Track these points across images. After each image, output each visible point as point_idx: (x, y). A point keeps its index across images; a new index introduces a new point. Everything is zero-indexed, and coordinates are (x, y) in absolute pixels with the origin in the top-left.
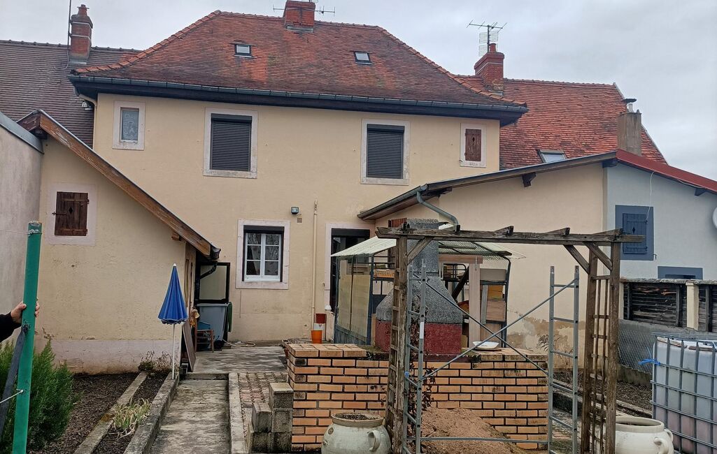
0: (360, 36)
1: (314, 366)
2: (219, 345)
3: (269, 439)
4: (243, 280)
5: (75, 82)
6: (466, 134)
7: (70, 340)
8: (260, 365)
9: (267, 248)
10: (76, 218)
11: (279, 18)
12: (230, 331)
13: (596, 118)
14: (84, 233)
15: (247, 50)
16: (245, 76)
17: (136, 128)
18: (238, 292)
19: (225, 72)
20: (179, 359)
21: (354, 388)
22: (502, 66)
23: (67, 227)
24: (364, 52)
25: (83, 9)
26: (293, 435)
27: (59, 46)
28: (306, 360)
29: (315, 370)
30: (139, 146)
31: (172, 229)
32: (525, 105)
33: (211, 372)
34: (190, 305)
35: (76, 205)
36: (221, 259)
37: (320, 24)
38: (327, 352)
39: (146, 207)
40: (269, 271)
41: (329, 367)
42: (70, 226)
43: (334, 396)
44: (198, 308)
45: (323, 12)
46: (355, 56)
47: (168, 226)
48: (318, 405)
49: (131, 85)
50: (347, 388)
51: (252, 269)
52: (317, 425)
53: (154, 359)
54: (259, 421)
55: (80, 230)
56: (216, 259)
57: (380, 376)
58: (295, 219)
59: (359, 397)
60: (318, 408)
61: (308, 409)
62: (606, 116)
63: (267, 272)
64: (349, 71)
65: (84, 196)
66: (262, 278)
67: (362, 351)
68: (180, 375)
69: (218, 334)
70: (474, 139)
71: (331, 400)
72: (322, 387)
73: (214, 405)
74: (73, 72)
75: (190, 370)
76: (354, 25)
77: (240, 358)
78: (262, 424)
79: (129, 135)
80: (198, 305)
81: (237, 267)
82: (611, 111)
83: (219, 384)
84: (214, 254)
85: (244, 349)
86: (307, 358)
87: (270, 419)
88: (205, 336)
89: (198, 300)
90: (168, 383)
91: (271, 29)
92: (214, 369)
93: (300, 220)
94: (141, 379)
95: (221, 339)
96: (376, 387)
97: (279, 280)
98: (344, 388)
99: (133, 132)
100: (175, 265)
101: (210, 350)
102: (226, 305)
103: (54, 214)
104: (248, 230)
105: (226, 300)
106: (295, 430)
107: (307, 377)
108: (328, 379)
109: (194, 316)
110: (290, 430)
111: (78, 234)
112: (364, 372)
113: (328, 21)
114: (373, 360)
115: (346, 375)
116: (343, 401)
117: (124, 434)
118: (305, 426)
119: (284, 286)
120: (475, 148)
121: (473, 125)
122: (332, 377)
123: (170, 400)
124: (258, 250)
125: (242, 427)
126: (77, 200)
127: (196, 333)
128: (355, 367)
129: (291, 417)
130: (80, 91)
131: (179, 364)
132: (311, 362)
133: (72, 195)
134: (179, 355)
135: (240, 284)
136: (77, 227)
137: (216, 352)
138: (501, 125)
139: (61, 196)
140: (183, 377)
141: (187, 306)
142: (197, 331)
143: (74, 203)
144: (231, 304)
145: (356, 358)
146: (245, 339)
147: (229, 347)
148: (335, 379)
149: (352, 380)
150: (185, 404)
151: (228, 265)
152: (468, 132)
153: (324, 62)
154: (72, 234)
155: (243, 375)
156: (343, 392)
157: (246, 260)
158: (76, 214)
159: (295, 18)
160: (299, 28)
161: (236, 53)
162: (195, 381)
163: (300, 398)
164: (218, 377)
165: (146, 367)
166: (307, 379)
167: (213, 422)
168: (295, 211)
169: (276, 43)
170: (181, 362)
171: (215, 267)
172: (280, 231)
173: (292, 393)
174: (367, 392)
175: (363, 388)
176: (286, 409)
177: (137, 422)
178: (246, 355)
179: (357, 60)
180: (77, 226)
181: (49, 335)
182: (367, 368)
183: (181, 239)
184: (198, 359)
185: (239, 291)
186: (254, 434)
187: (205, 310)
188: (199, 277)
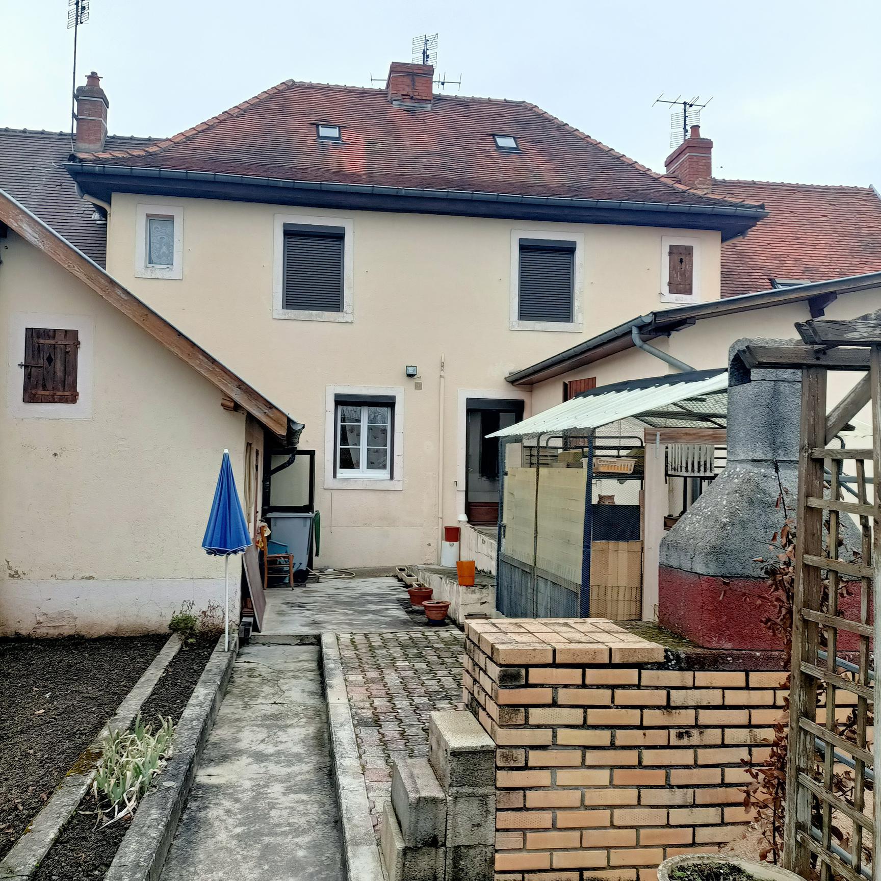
0: (500, 115)
1: (542, 686)
2: (302, 578)
3: (441, 862)
4: (335, 476)
5: (76, 174)
6: (670, 253)
7: (53, 580)
8: (370, 616)
9: (370, 428)
10: (60, 374)
11: (381, 91)
12: (317, 555)
13: (851, 235)
14: (73, 398)
15: (334, 133)
16: (334, 167)
17: (170, 246)
18: (328, 494)
19: (304, 161)
20: (237, 611)
21: (636, 738)
22: (710, 158)
23: (44, 387)
24: (508, 136)
25: (93, 78)
26: (497, 851)
27: (61, 134)
28: (523, 671)
29: (546, 695)
30: (176, 273)
31: (222, 391)
32: (762, 207)
33: (291, 632)
34: (256, 517)
35: (58, 350)
36: (301, 446)
37: (439, 99)
38: (574, 653)
39: (176, 350)
40: (372, 463)
41: (578, 687)
42: (50, 385)
43: (592, 757)
44: (268, 521)
45: (443, 84)
46: (495, 141)
47: (213, 384)
48: (554, 778)
49: (159, 179)
50: (623, 738)
51: (347, 461)
52: (554, 827)
53: (195, 612)
54: (417, 821)
55: (66, 393)
56: (296, 443)
57: (697, 708)
58: (412, 383)
59: (649, 757)
60: (553, 786)
61: (531, 788)
62: (865, 231)
63: (371, 465)
64: (489, 162)
65: (72, 335)
66: (362, 474)
67: (654, 649)
68: (240, 639)
69: (300, 560)
70: (681, 261)
71: (583, 765)
72: (564, 736)
73: (300, 709)
74: (72, 158)
75: (256, 629)
76: (489, 100)
77: (335, 602)
78: (425, 827)
79: (159, 257)
80: (269, 515)
81: (326, 457)
82: (872, 225)
83: (306, 653)
84: (293, 432)
85: (339, 583)
86: (527, 667)
87: (442, 816)
88: (280, 563)
89: (268, 507)
90: (217, 660)
91: (368, 105)
92: (297, 625)
93: (418, 386)
94: (171, 650)
95: (304, 567)
96: (689, 735)
97: (388, 476)
98: (613, 737)
99: (167, 253)
100: (226, 451)
101: (287, 585)
102: (310, 515)
103: (21, 365)
104: (341, 401)
105: (309, 508)
106: (503, 841)
107: (527, 713)
108: (576, 716)
109: (262, 533)
110: (491, 841)
111: (63, 400)
112: (660, 698)
113: (452, 94)
114: (681, 669)
115: (617, 707)
116: (612, 768)
117: (111, 815)
118: (524, 831)
119: (395, 485)
120: (683, 274)
121: (682, 239)
122: (585, 712)
123: (218, 698)
124: (357, 432)
125: (362, 790)
126: (60, 341)
127: (265, 559)
128: (638, 687)
129: (492, 807)
130: (85, 189)
131: (236, 619)
132: (535, 675)
133: (51, 334)
134: (238, 604)
135: (329, 481)
136: (61, 389)
137: (298, 591)
138: (723, 240)
139: (33, 335)
140: (244, 641)
141: (249, 522)
142: (268, 555)
143: (54, 347)
144: (317, 515)
145: (640, 666)
146: (339, 566)
147: (317, 580)
148: (594, 717)
149: (633, 717)
150: (246, 706)
151: (312, 453)
152: (673, 250)
153: (450, 148)
154: (53, 401)
155: (345, 637)
156: (613, 746)
157: (339, 447)
158: (59, 366)
159: (404, 89)
160: (409, 103)
161: (319, 137)
162: (265, 647)
163: (512, 764)
164: (302, 640)
165: (181, 626)
166: (527, 718)
167: (298, 758)
168: (411, 371)
169: (377, 124)
170: (241, 616)
171: (293, 456)
172: (389, 403)
173: (493, 752)
174: (669, 747)
175: (659, 737)
176: (481, 791)
177: (142, 783)
178: (345, 595)
179: (498, 147)
180: (60, 386)
181: (16, 572)
182: (665, 688)
183: (237, 407)
184: (270, 602)
185: (329, 492)
186: (405, 851)
187: (280, 523)
188: (268, 473)
